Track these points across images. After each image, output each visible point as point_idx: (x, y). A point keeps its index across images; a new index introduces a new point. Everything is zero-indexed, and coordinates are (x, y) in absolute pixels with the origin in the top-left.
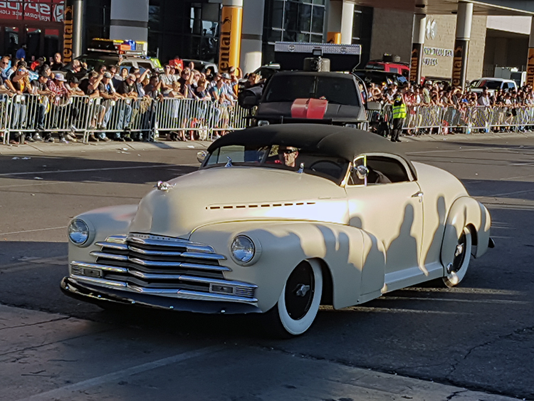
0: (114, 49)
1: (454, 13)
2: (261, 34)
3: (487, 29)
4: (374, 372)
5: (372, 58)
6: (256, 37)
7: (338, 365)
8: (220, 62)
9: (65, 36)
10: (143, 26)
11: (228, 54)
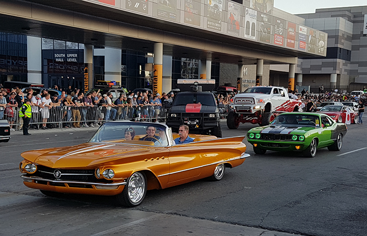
0: (107, 85)
1: (255, 64)
2: (171, 76)
3: (270, 70)
4: (227, 224)
5: (220, 85)
6: (168, 77)
7: (211, 221)
8: (154, 89)
9: (85, 80)
10: (119, 74)
11: (157, 85)
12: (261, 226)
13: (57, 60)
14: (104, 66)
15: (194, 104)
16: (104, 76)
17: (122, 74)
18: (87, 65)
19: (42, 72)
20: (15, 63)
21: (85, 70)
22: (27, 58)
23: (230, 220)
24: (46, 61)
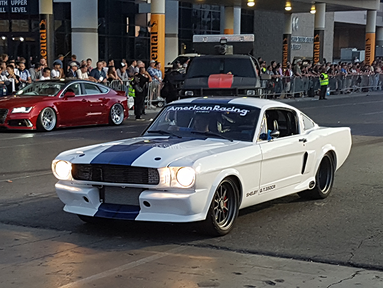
2: (177, 33)
3: (335, 23)
6: (174, 35)
10: (95, 32)
11: (156, 48)
12: (351, 262)
14: (70, 18)
15: (221, 75)
17: (100, 31)
18: (43, 17)
21: (40, 24)
23: (299, 254)
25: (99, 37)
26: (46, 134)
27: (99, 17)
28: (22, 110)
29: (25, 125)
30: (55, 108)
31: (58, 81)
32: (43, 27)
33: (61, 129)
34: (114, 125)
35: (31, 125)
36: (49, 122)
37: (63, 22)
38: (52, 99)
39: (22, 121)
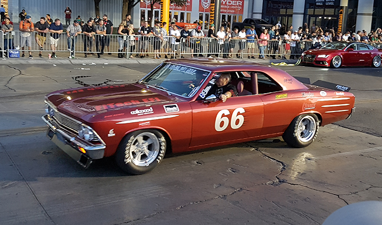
13: (317, 4)
14: (357, 8)
16: (356, 17)
17: (373, 15)
18: (342, 7)
19: (305, 14)
20: (284, 7)
21: (340, 11)
22: (293, 3)
24: (308, 5)
25: (373, 18)
26: (334, 69)
27: (374, 6)
28: (324, 56)
29: (324, 64)
30: (341, 56)
31: (345, 42)
32: (341, 13)
33: (344, 67)
34: (374, 67)
35: (327, 64)
36: (337, 63)
37: (353, 10)
38: (341, 51)
39: (322, 62)
